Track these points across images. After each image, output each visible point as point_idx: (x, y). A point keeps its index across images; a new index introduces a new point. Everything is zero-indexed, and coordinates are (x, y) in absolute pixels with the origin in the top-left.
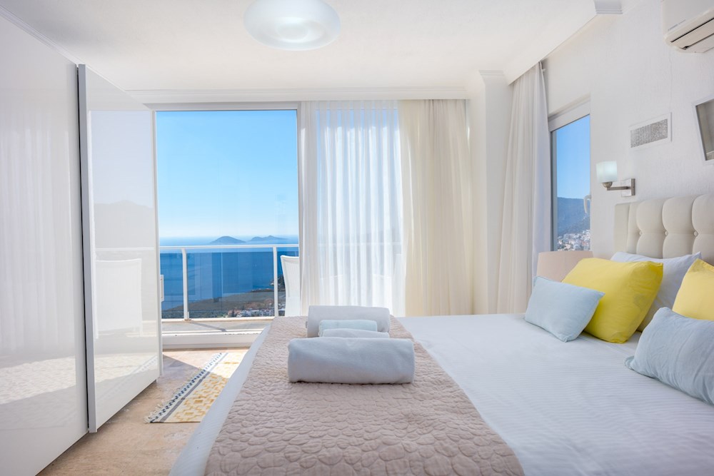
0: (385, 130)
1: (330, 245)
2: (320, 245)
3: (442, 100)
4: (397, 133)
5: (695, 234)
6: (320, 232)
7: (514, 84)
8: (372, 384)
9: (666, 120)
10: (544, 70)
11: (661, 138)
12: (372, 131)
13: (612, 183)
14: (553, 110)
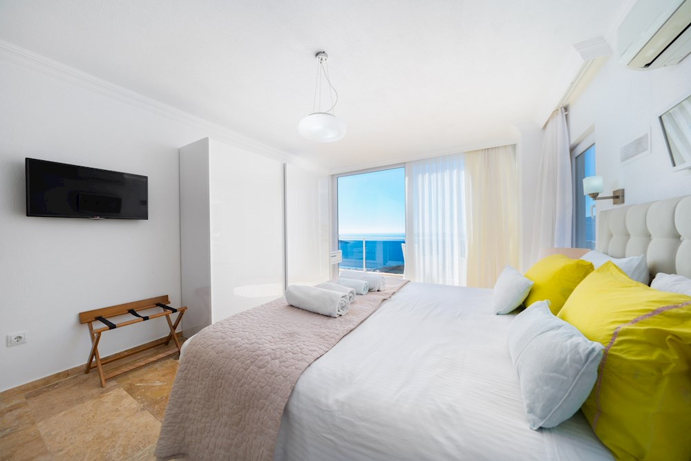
0: (455, 171)
1: (421, 238)
2: (416, 238)
3: (495, 148)
4: (463, 173)
5: (681, 238)
6: (416, 231)
7: (545, 127)
8: (319, 314)
9: (647, 135)
10: (566, 113)
11: (643, 152)
12: (447, 174)
13: (598, 194)
14: (573, 141)
